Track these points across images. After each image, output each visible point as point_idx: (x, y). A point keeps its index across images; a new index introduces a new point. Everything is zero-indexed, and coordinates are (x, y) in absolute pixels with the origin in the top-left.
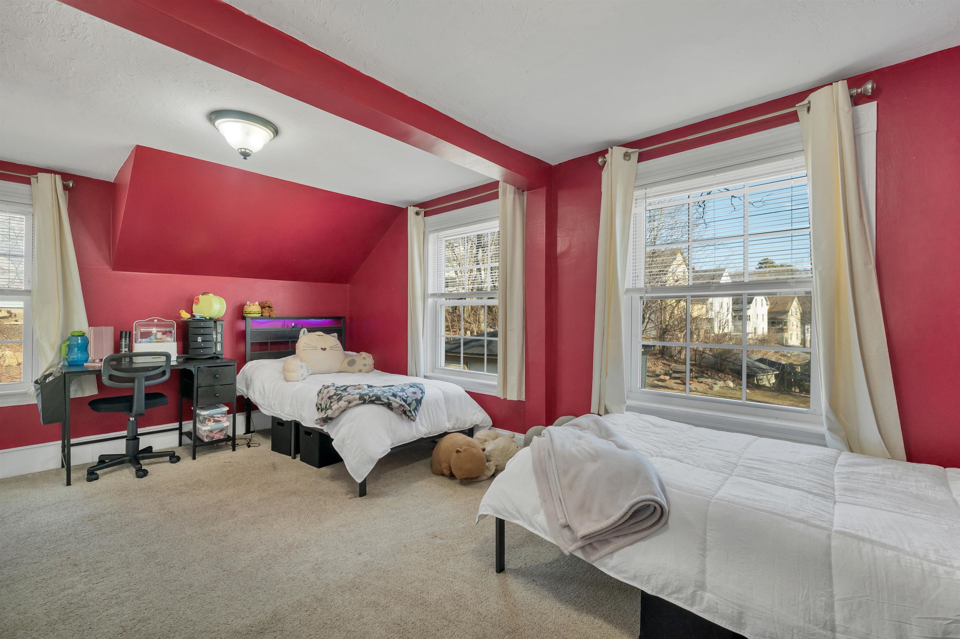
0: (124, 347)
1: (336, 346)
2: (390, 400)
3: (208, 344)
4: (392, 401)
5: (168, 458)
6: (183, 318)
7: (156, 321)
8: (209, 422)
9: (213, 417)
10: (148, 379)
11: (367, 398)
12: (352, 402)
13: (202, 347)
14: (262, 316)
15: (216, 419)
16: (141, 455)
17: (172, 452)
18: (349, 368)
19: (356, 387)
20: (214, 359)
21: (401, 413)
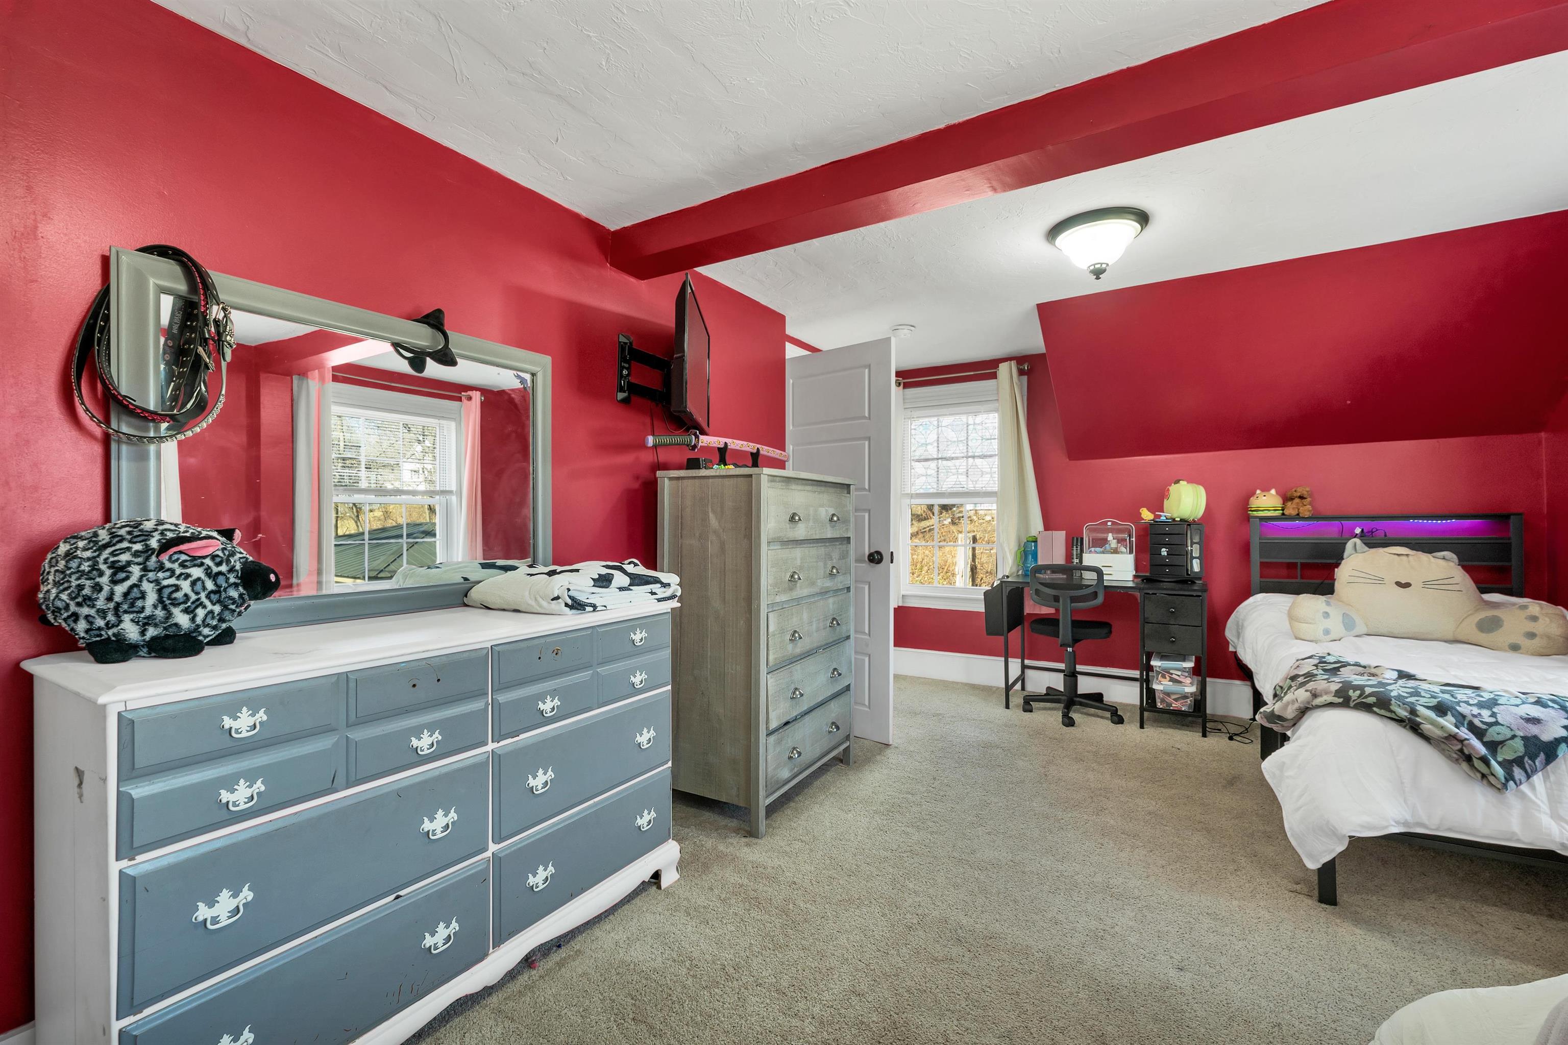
0: (1075, 557)
1: (1446, 582)
2: (1418, 716)
3: (1177, 560)
4: (1426, 719)
5: (1108, 715)
6: (1144, 520)
7: (1109, 524)
8: (1163, 680)
9: (1169, 673)
10: (1074, 599)
11: (1354, 694)
12: (1321, 696)
13: (1167, 564)
14: (1283, 514)
15: (1174, 676)
16: (1078, 699)
17: (1114, 708)
18: (1482, 637)
19: (1367, 670)
20: (1187, 583)
21: (1455, 756)
